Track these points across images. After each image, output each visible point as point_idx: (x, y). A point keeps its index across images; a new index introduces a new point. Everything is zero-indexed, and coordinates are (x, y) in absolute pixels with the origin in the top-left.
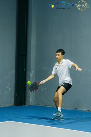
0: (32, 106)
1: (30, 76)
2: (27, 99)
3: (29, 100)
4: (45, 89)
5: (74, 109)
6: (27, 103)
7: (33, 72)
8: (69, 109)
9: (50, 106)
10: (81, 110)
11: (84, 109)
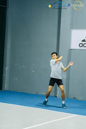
0: (6, 91)
1: (5, 70)
2: (3, 85)
3: (4, 87)
4: (16, 79)
5: (36, 94)
6: (3, 88)
7: (8, 67)
8: (33, 93)
9: (19, 91)
10: (41, 94)
11: (43, 94)
